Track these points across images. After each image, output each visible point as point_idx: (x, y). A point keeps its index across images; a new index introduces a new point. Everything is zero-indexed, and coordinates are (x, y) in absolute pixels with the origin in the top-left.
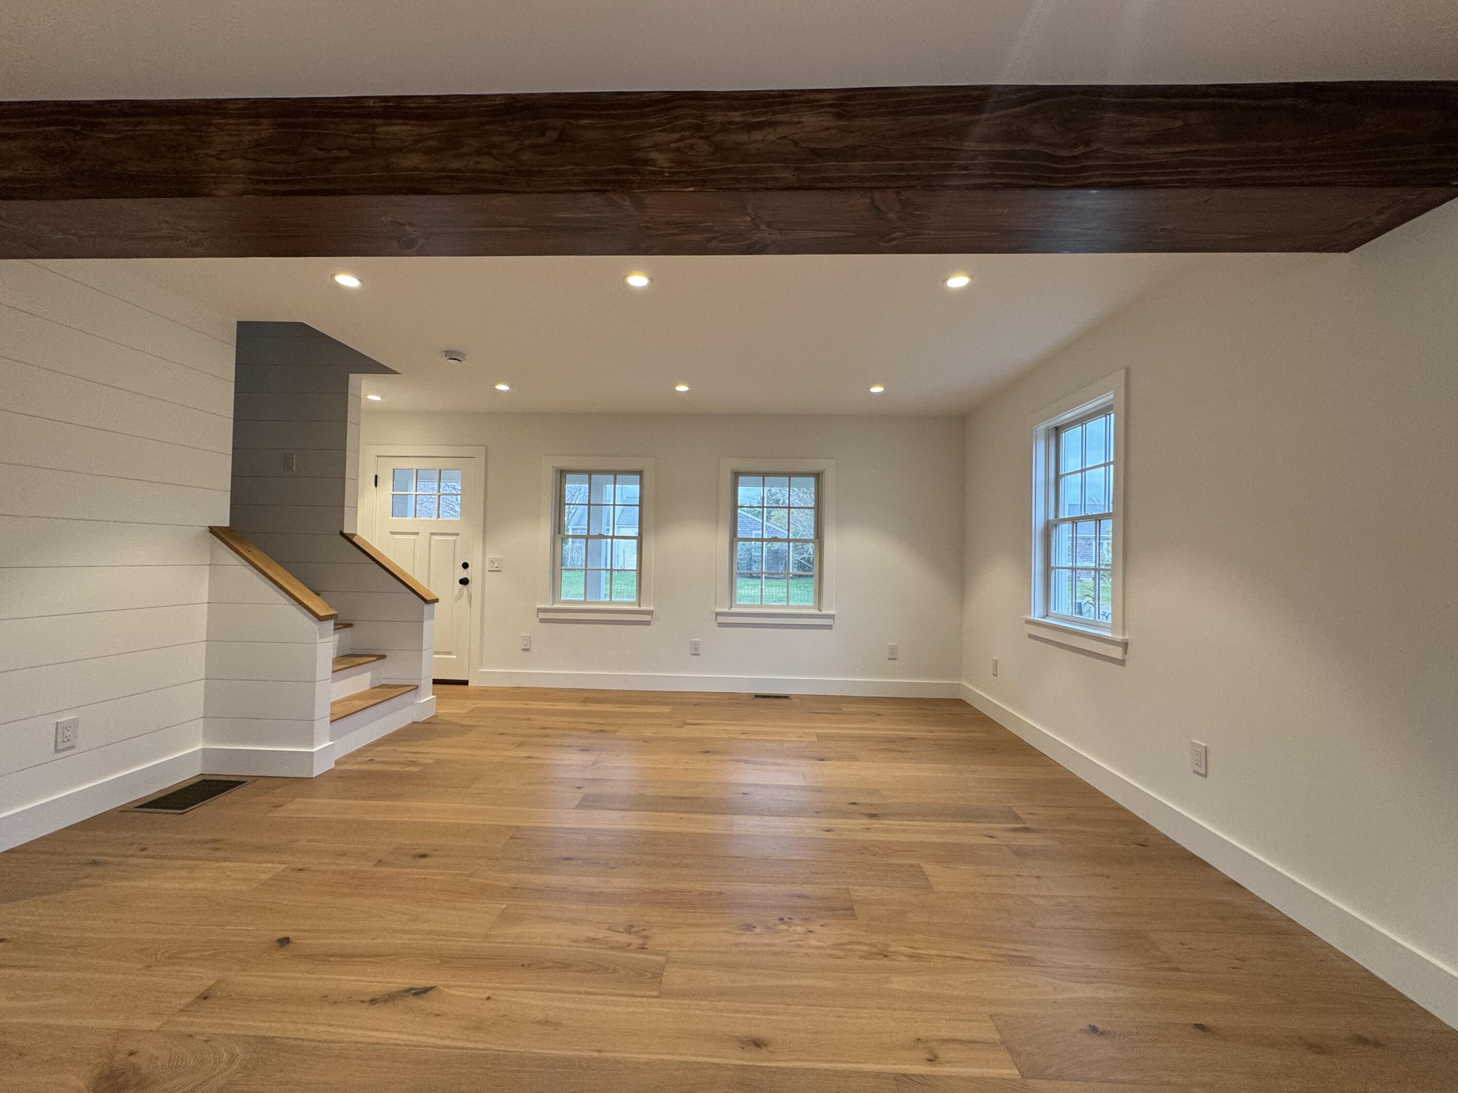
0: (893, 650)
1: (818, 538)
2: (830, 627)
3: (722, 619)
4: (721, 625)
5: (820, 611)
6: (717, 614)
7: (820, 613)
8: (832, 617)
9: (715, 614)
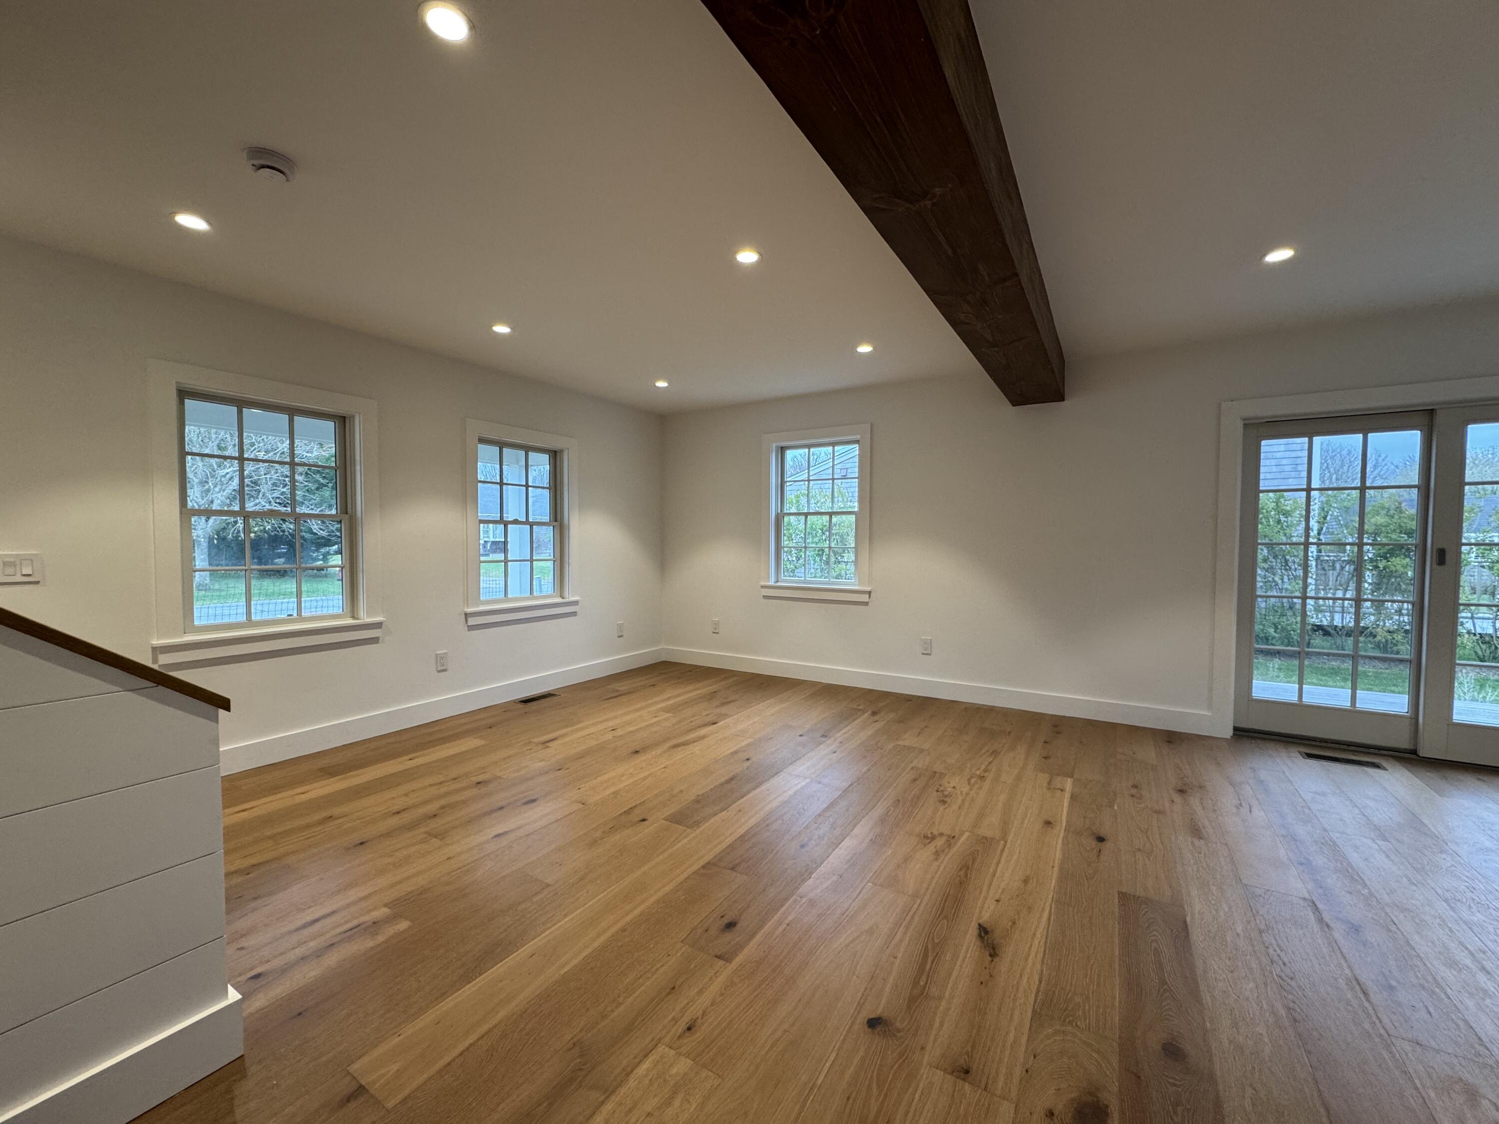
0: (620, 627)
1: (556, 521)
2: (574, 614)
3: (472, 621)
4: (471, 628)
5: (563, 598)
6: (467, 615)
7: (564, 601)
8: (576, 603)
9: (463, 616)
